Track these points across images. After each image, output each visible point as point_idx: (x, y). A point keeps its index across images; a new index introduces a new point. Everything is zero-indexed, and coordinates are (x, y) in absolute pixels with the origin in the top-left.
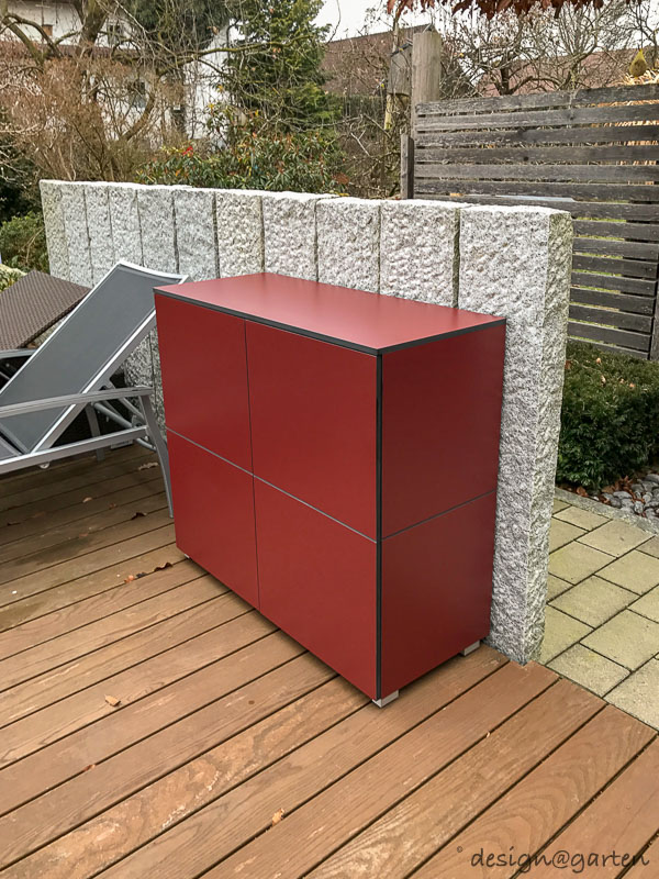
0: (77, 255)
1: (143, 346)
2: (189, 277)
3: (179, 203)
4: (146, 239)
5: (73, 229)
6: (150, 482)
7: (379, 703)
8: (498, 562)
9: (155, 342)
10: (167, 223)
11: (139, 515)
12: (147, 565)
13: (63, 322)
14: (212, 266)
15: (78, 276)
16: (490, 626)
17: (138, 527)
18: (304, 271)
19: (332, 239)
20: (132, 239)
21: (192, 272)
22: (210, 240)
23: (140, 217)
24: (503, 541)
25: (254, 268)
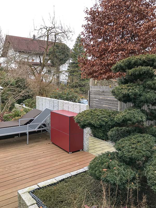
0: (41, 106)
1: (48, 119)
2: (55, 110)
3: (54, 101)
4: (50, 105)
5: (40, 103)
6: (48, 136)
7: (69, 153)
8: (84, 141)
9: (50, 118)
10: (53, 103)
11: (47, 139)
12: (47, 143)
13: (39, 115)
14: (58, 109)
15: (40, 109)
16: (83, 148)
17: (46, 140)
18: (67, 110)
19: (70, 106)
20: (48, 105)
21: (55, 109)
22: (58, 106)
23: (49, 102)
24: (84, 138)
25: (62, 109)
